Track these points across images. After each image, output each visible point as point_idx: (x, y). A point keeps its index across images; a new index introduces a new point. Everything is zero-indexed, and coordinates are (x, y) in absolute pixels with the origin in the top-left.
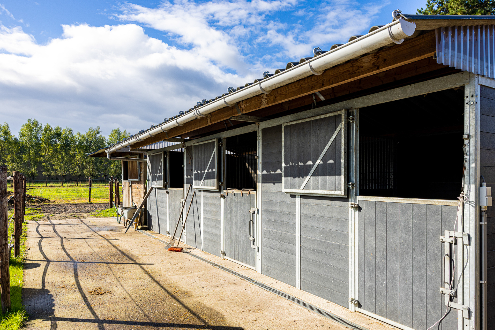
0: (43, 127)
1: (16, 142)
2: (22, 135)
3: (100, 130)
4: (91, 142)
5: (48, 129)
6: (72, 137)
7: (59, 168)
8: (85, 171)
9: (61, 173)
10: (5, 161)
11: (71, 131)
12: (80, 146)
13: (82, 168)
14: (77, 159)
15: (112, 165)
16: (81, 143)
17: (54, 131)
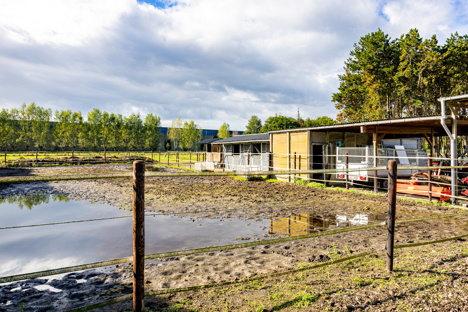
0: (102, 113)
1: (86, 124)
2: (89, 119)
3: (140, 115)
4: (134, 123)
5: (106, 115)
6: (122, 120)
7: (112, 142)
8: (129, 144)
9: (114, 145)
10: (78, 138)
11: (121, 116)
12: (126, 127)
13: (127, 142)
14: (123, 135)
15: (147, 140)
16: (127, 124)
17: (110, 117)
